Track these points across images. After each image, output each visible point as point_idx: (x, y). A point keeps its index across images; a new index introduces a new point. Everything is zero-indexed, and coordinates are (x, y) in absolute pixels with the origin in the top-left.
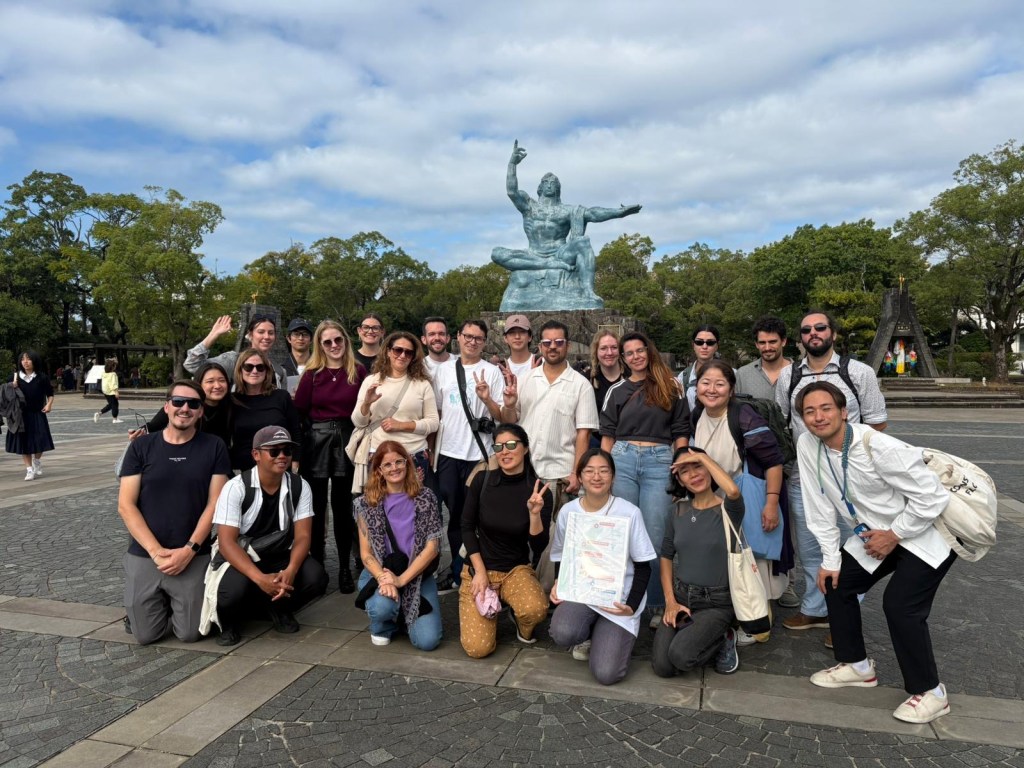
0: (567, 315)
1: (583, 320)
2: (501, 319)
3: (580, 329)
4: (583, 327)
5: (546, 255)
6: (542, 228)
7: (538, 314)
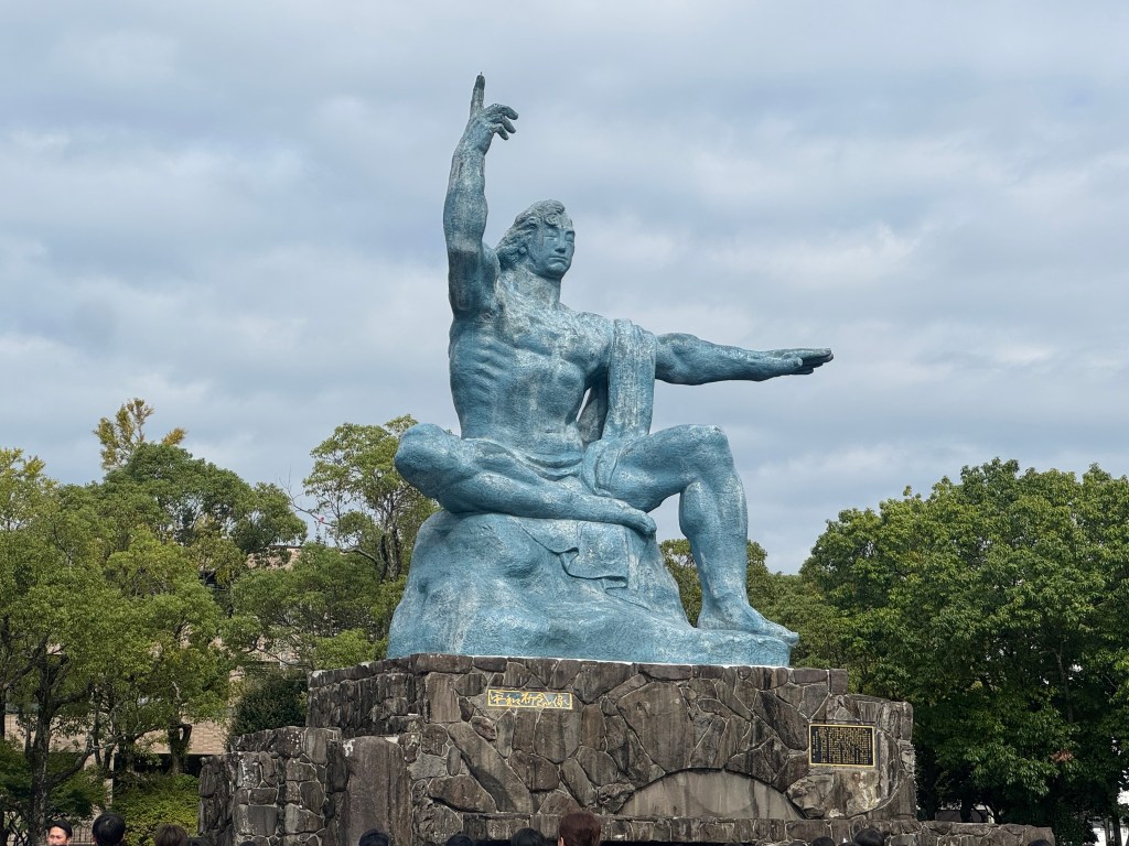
0: (718, 684)
1: (768, 702)
2: (497, 683)
3: (760, 734)
4: (767, 729)
5: (555, 469)
6: (544, 376)
7: (625, 673)
